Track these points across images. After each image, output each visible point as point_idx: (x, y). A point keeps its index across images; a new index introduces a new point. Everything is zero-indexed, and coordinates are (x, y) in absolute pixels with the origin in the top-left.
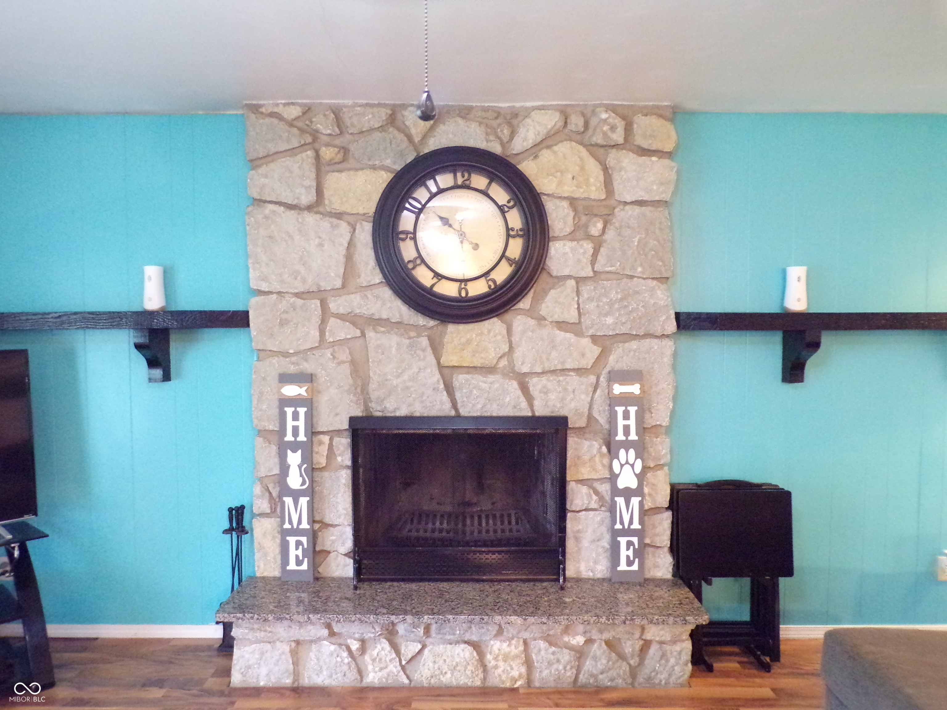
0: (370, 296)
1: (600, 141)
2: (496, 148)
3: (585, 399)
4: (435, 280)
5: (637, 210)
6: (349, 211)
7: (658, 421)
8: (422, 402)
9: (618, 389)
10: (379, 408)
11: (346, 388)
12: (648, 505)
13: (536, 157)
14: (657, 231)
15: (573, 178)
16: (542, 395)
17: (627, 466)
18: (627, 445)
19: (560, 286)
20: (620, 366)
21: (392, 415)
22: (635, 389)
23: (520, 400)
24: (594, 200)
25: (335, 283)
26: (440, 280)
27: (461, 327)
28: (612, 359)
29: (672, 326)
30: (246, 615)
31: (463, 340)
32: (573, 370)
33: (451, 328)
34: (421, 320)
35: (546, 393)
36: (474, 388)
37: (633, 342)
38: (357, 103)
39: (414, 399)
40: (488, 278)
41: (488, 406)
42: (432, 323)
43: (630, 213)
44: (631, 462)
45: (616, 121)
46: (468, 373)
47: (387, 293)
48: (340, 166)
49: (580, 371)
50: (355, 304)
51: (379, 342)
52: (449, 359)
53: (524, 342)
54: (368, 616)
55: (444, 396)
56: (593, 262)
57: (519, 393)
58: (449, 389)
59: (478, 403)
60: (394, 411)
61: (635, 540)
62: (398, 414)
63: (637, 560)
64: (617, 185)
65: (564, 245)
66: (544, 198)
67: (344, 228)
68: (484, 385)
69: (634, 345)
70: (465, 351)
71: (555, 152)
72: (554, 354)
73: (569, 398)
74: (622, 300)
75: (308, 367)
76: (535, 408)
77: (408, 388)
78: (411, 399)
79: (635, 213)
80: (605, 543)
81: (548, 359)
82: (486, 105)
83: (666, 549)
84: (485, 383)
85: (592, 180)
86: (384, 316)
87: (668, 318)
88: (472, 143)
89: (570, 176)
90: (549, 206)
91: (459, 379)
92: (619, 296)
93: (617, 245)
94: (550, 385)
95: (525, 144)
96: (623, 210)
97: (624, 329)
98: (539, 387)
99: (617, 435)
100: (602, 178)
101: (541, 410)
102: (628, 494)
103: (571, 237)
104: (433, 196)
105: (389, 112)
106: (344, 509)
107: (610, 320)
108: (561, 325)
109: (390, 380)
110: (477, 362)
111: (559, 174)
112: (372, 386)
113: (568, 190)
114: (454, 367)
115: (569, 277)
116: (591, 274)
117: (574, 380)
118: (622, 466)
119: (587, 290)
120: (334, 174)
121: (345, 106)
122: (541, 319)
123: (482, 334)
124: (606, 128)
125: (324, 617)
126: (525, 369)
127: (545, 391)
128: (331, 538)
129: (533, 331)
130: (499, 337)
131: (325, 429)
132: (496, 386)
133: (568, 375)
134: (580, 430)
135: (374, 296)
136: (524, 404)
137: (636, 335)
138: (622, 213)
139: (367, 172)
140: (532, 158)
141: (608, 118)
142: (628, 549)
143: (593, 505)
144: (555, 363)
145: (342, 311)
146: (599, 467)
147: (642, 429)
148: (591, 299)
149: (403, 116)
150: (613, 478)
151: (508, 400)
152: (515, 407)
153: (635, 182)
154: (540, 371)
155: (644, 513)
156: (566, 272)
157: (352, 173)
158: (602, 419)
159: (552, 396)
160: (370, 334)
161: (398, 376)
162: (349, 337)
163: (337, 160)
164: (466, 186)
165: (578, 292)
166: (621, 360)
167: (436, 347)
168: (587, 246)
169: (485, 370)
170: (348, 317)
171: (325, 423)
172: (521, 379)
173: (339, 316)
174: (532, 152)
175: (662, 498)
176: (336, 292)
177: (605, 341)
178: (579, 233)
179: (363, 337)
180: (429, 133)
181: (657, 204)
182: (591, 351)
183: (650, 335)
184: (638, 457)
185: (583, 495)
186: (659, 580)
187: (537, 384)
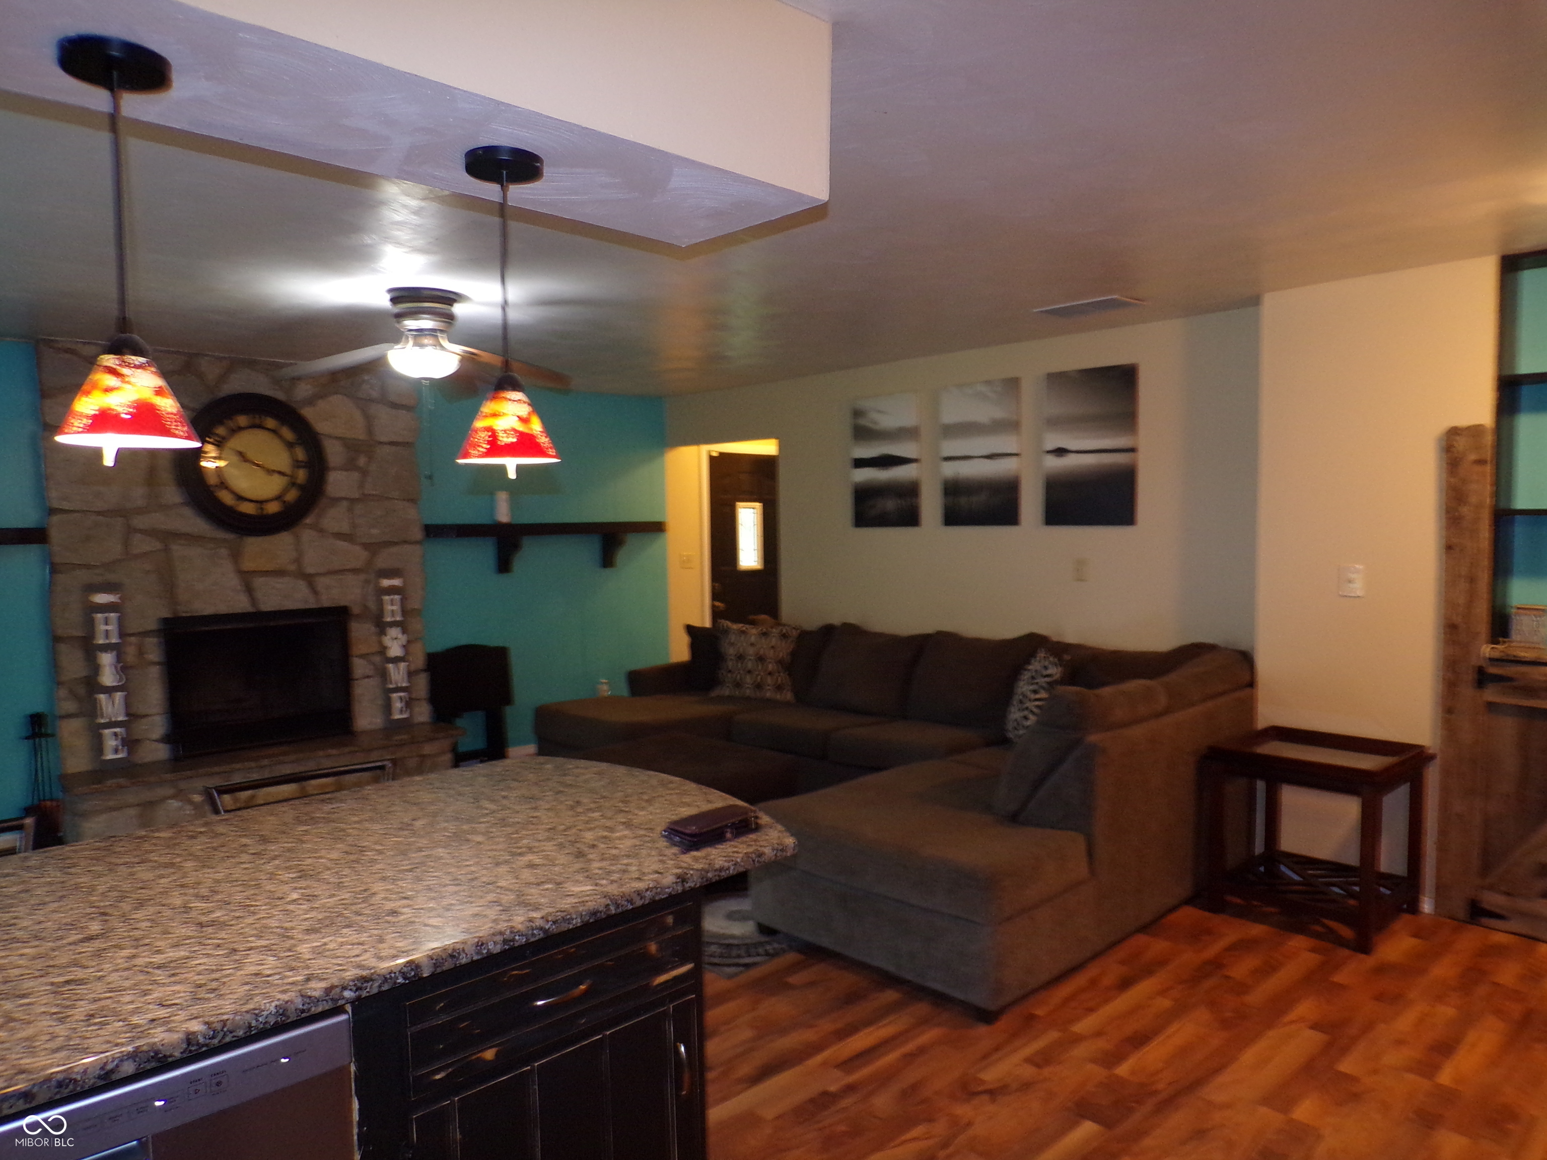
0: (173, 514)
1: (364, 396)
2: (280, 395)
3: (359, 592)
4: (237, 501)
5: (394, 448)
7: (413, 606)
8: (226, 601)
9: (386, 583)
10: (188, 610)
11: (155, 593)
12: (413, 668)
13: (313, 405)
14: (406, 465)
15: (345, 423)
16: (327, 591)
17: (395, 640)
18: (394, 624)
19: (336, 506)
20: (382, 566)
21: (200, 614)
22: (396, 582)
23: (310, 596)
24: (359, 440)
25: (139, 503)
26: (243, 502)
27: (260, 539)
28: (377, 561)
29: (418, 534)
31: (259, 550)
32: (350, 570)
33: (251, 540)
34: (221, 534)
36: (271, 588)
37: (393, 547)
39: (219, 600)
40: (282, 500)
41: (285, 601)
42: (232, 536)
43: (387, 450)
44: (398, 638)
45: (375, 382)
46: (264, 576)
47: (188, 512)
49: (355, 571)
50: (158, 521)
51: (182, 554)
52: (248, 565)
53: (309, 550)
55: (244, 597)
56: (361, 488)
57: (307, 589)
58: (249, 590)
59: (275, 600)
60: (201, 611)
61: (404, 694)
62: (205, 613)
63: (406, 709)
64: (376, 431)
65: (339, 474)
66: (321, 437)
68: (280, 585)
70: (261, 559)
71: (328, 403)
72: (335, 558)
73: (347, 592)
74: (384, 516)
75: (112, 577)
76: (321, 601)
77: (212, 591)
78: (216, 599)
79: (392, 451)
80: (378, 701)
81: (330, 562)
82: (271, 362)
83: (424, 700)
84: (280, 583)
85: (357, 425)
86: (186, 532)
87: (418, 529)
89: (342, 421)
90: (326, 443)
91: (258, 582)
92: (383, 513)
93: (379, 475)
94: (332, 583)
95: (303, 395)
96: (381, 448)
97: (386, 538)
98: (324, 584)
99: (385, 618)
100: (364, 424)
101: (326, 602)
102: (396, 660)
103: (345, 468)
104: (232, 432)
105: (187, 359)
106: (157, 700)
107: (375, 531)
108: (339, 536)
109: (195, 585)
110: (272, 567)
111: (332, 419)
112: (181, 591)
113: (340, 432)
114: (252, 572)
115: (343, 499)
116: (359, 496)
117: (350, 579)
118: (390, 640)
119: (358, 508)
122: (321, 531)
123: (275, 545)
124: (368, 387)
126: (312, 571)
127: (329, 587)
128: (142, 728)
129: (317, 541)
130: (290, 546)
131: (134, 631)
132: (289, 585)
133: (345, 575)
134: (358, 616)
135: (176, 514)
136: (312, 599)
137: (395, 542)
138: (381, 451)
140: (310, 405)
142: (399, 703)
143: (370, 673)
144: (336, 567)
145: (145, 526)
146: (372, 643)
147: (404, 612)
148: (361, 516)
149: (200, 362)
150: (383, 650)
151: (298, 596)
152: (305, 601)
153: (390, 428)
154: (324, 572)
155: (411, 674)
156: (343, 494)
158: (372, 605)
159: (335, 591)
160: (174, 547)
161: (202, 581)
162: (152, 550)
164: (260, 427)
165: (350, 510)
166: (383, 560)
167: (236, 556)
168: (356, 475)
169: (280, 573)
170: (152, 533)
171: (134, 626)
172: (309, 579)
173: (141, 531)
174: (311, 401)
175: (419, 661)
176: (140, 511)
177: (373, 548)
178: (350, 465)
179: (167, 550)
180: (223, 378)
181: (407, 445)
182: (364, 554)
183: (405, 542)
184: (404, 632)
185: (359, 667)
186: (423, 723)
187: (322, 582)
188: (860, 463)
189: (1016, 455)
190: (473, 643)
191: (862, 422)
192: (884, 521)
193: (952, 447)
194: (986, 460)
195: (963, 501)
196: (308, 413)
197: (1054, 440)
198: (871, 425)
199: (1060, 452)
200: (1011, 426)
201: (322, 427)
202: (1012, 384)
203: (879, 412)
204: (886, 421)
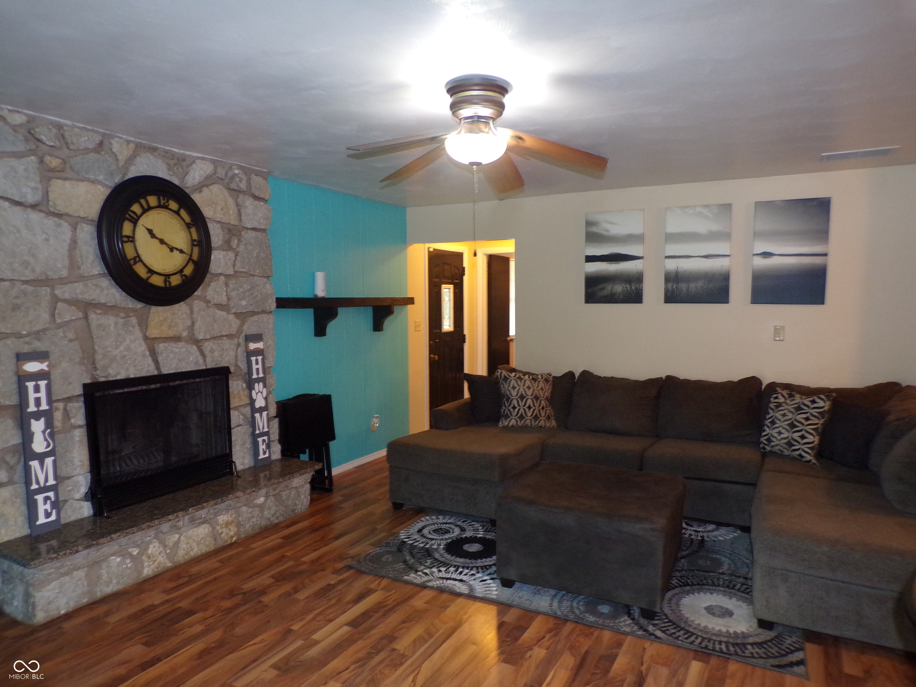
0: (90, 285)
1: (235, 188)
3: (232, 353)
4: (149, 274)
5: (255, 233)
6: (71, 213)
7: (269, 364)
8: (135, 366)
9: (252, 346)
10: (104, 375)
11: (78, 360)
12: (270, 415)
13: (200, 192)
14: (264, 248)
15: (222, 209)
16: (210, 354)
17: (260, 393)
18: (258, 380)
19: (216, 281)
20: (249, 332)
21: (114, 379)
22: (260, 345)
23: (199, 359)
24: (232, 225)
25: (62, 273)
26: (152, 274)
27: (160, 308)
28: (245, 327)
29: (274, 305)
30: (59, 553)
31: (162, 318)
32: (226, 336)
33: (154, 309)
34: (130, 304)
35: (213, 352)
36: (170, 352)
37: (256, 316)
38: (75, 125)
39: (130, 364)
40: (182, 274)
41: (180, 365)
42: (139, 305)
43: (250, 235)
44: (261, 391)
45: (242, 176)
46: (164, 342)
47: (106, 283)
48: (60, 174)
49: (230, 336)
50: (78, 291)
51: (99, 322)
52: (153, 332)
53: (199, 318)
54: (154, 521)
55: (150, 361)
56: (234, 266)
57: (198, 353)
58: (154, 354)
59: (173, 363)
60: (116, 376)
61: (265, 438)
62: (119, 378)
63: (267, 450)
64: (244, 218)
65: (220, 253)
66: (207, 220)
67: (66, 227)
68: (177, 350)
69: (255, 318)
70: (163, 327)
71: (211, 191)
72: (216, 326)
73: (225, 354)
74: (249, 290)
75: (40, 346)
76: (208, 363)
77: (125, 356)
78: (127, 364)
79: (253, 235)
80: (248, 445)
81: (213, 329)
82: (167, 148)
83: (277, 441)
84: (176, 348)
85: (231, 212)
86: (103, 301)
87: (272, 301)
88: (160, 175)
89: (220, 208)
90: (210, 226)
91: (161, 347)
92: (249, 287)
93: (246, 255)
94: (214, 347)
95: (194, 181)
96: (247, 233)
97: (251, 309)
98: (209, 349)
99: (253, 375)
100: (236, 211)
101: (210, 365)
102: (261, 410)
103: (222, 248)
104: (145, 211)
105: (101, 138)
106: (80, 461)
107: (244, 303)
108: (220, 306)
109: (110, 351)
110: (171, 333)
111: (214, 205)
112: (98, 357)
113: (219, 216)
114: (156, 338)
115: (221, 274)
116: (232, 273)
117: (226, 343)
118: (257, 393)
119: (232, 283)
120: (58, 181)
121: (66, 125)
122: (207, 302)
123: (174, 314)
124: (238, 179)
125: (122, 533)
126: (201, 337)
127: (212, 351)
128: (68, 489)
129: (204, 311)
130: (185, 316)
131: (59, 397)
132: (184, 350)
133: (223, 339)
134: (234, 375)
135: (94, 285)
136: (201, 361)
137: (257, 312)
138: (246, 235)
139: (86, 184)
140: (198, 192)
141: (238, 174)
142: (263, 445)
143: (241, 422)
144: (217, 333)
145: (67, 296)
146: (243, 397)
147: (264, 370)
148: (234, 289)
149: (111, 143)
150: (252, 402)
151: (191, 359)
152: (196, 364)
153: (252, 216)
154: (209, 338)
155: (269, 420)
156: (219, 271)
157: (74, 182)
158: (243, 366)
159: (216, 354)
160: (92, 316)
161: (117, 347)
162: (73, 318)
163: (59, 169)
164: (166, 207)
165: (227, 284)
166: (250, 328)
167: (143, 324)
168: (231, 255)
169: (177, 339)
170: (72, 302)
171: (60, 392)
172: (197, 343)
173: (65, 301)
174: (200, 188)
175: (273, 410)
176: (62, 281)
177: (242, 316)
178: (227, 246)
179: (86, 317)
180: (130, 160)
181: (264, 231)
182: (235, 323)
183: (263, 312)
184: (265, 386)
185: (236, 417)
186: (277, 460)
187: (207, 346)
188: (590, 259)
189: (729, 256)
190: (307, 393)
191: (594, 229)
192: (611, 299)
193: (672, 249)
194: (705, 259)
195: (683, 286)
196: (196, 197)
197: (760, 247)
198: (604, 233)
199: (766, 255)
200: (725, 236)
201: (207, 212)
202: (727, 207)
203: (612, 223)
204: (615, 230)
